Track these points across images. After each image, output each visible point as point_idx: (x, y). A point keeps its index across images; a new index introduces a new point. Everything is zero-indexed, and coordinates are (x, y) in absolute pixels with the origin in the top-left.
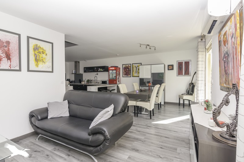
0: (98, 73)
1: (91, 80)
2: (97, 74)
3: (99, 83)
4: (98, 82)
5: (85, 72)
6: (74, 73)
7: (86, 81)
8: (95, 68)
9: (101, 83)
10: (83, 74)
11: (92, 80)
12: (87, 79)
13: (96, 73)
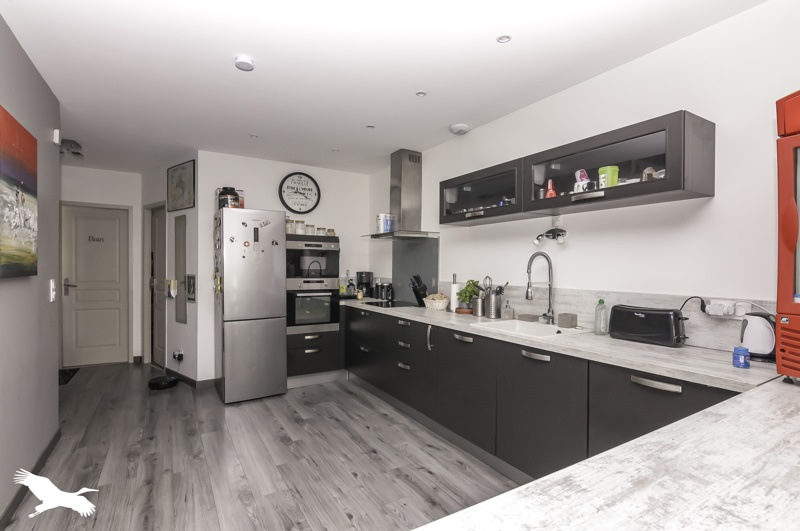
0: (563, 220)
1: (497, 283)
2: (555, 233)
3: (570, 321)
4: (559, 309)
5: (449, 215)
6: (382, 231)
7: (455, 289)
8: (538, 175)
9: (604, 324)
10: (437, 240)
11: (500, 291)
12: (463, 281)
13: (544, 222)
